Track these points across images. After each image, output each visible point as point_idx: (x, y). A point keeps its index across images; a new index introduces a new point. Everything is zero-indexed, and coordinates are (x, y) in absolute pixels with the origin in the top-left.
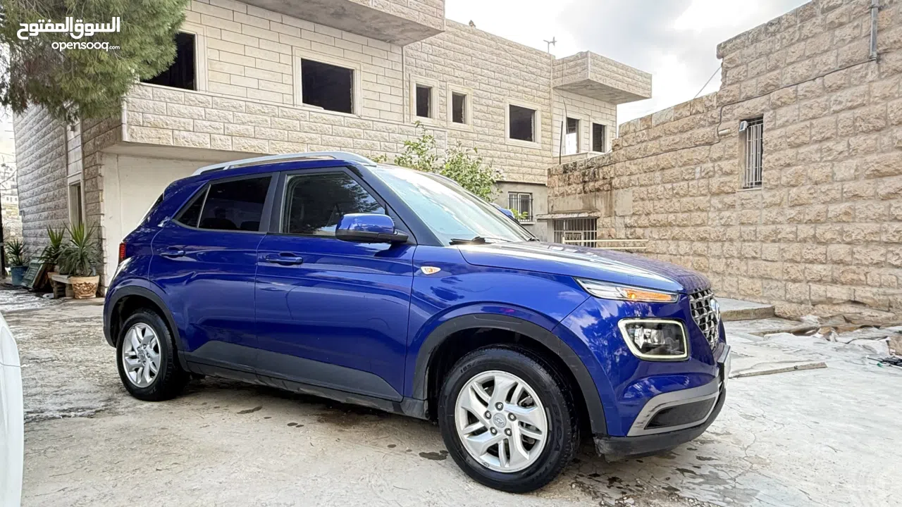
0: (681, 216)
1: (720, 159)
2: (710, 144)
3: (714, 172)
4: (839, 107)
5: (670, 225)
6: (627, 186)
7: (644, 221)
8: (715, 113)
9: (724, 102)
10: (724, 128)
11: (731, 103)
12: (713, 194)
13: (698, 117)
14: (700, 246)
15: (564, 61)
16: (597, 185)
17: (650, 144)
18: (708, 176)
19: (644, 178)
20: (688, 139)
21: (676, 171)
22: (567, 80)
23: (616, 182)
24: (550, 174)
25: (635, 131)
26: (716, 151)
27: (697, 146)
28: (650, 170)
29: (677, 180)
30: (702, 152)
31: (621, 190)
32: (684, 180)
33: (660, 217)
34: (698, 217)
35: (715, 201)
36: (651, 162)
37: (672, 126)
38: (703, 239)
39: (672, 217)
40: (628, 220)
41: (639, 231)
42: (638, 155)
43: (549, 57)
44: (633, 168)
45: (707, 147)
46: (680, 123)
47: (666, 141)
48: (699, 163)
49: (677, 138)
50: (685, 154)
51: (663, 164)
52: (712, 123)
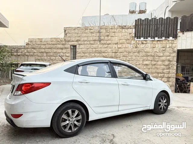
1: (65, 53)
2: (62, 49)
3: (64, 56)
4: (93, 48)
6: (32, 56)
8: (64, 42)
9: (66, 41)
10: (66, 46)
11: (68, 41)
13: (59, 42)
17: (42, 46)
19: (39, 54)
20: (56, 47)
21: (51, 54)
23: (27, 54)
25: (36, 41)
26: (64, 51)
27: (58, 49)
28: (42, 52)
29: (52, 56)
30: (60, 51)
31: (30, 56)
32: (54, 56)
36: (43, 50)
37: (50, 43)
42: (37, 48)
44: (35, 51)
45: (61, 50)
46: (53, 43)
47: (47, 46)
48: (59, 53)
49: (52, 46)
50: (55, 50)
51: (47, 51)
52: (63, 44)
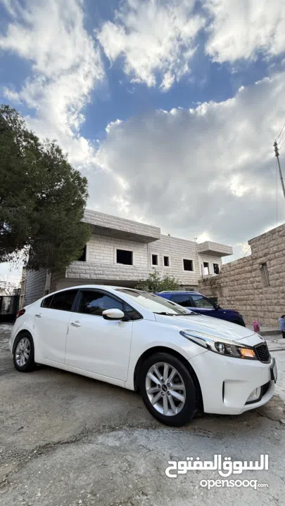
0: (245, 297)
1: (255, 277)
2: (251, 272)
3: (254, 281)
5: (242, 300)
6: (226, 286)
7: (233, 298)
8: (251, 262)
9: (253, 258)
10: (255, 267)
11: (256, 259)
12: (255, 289)
13: (246, 263)
14: (254, 308)
15: (201, 244)
16: (216, 285)
17: (232, 272)
18: (252, 282)
19: (231, 284)
20: (244, 270)
21: (241, 281)
22: (202, 250)
23: (222, 285)
24: (199, 282)
25: (226, 268)
26: (254, 274)
27: (247, 273)
28: (232, 281)
29: (242, 284)
30: (248, 275)
32: (245, 284)
33: (239, 297)
34: (251, 297)
35: (256, 291)
36: (233, 278)
37: (238, 266)
38: (254, 305)
39: (242, 297)
40: (228, 298)
41: (232, 302)
42: (228, 276)
43: (196, 243)
44: (227, 280)
46: (240, 265)
47: (237, 271)
48: (248, 278)
49: (240, 270)
50: (244, 275)
51: (237, 278)
52: (251, 265)
